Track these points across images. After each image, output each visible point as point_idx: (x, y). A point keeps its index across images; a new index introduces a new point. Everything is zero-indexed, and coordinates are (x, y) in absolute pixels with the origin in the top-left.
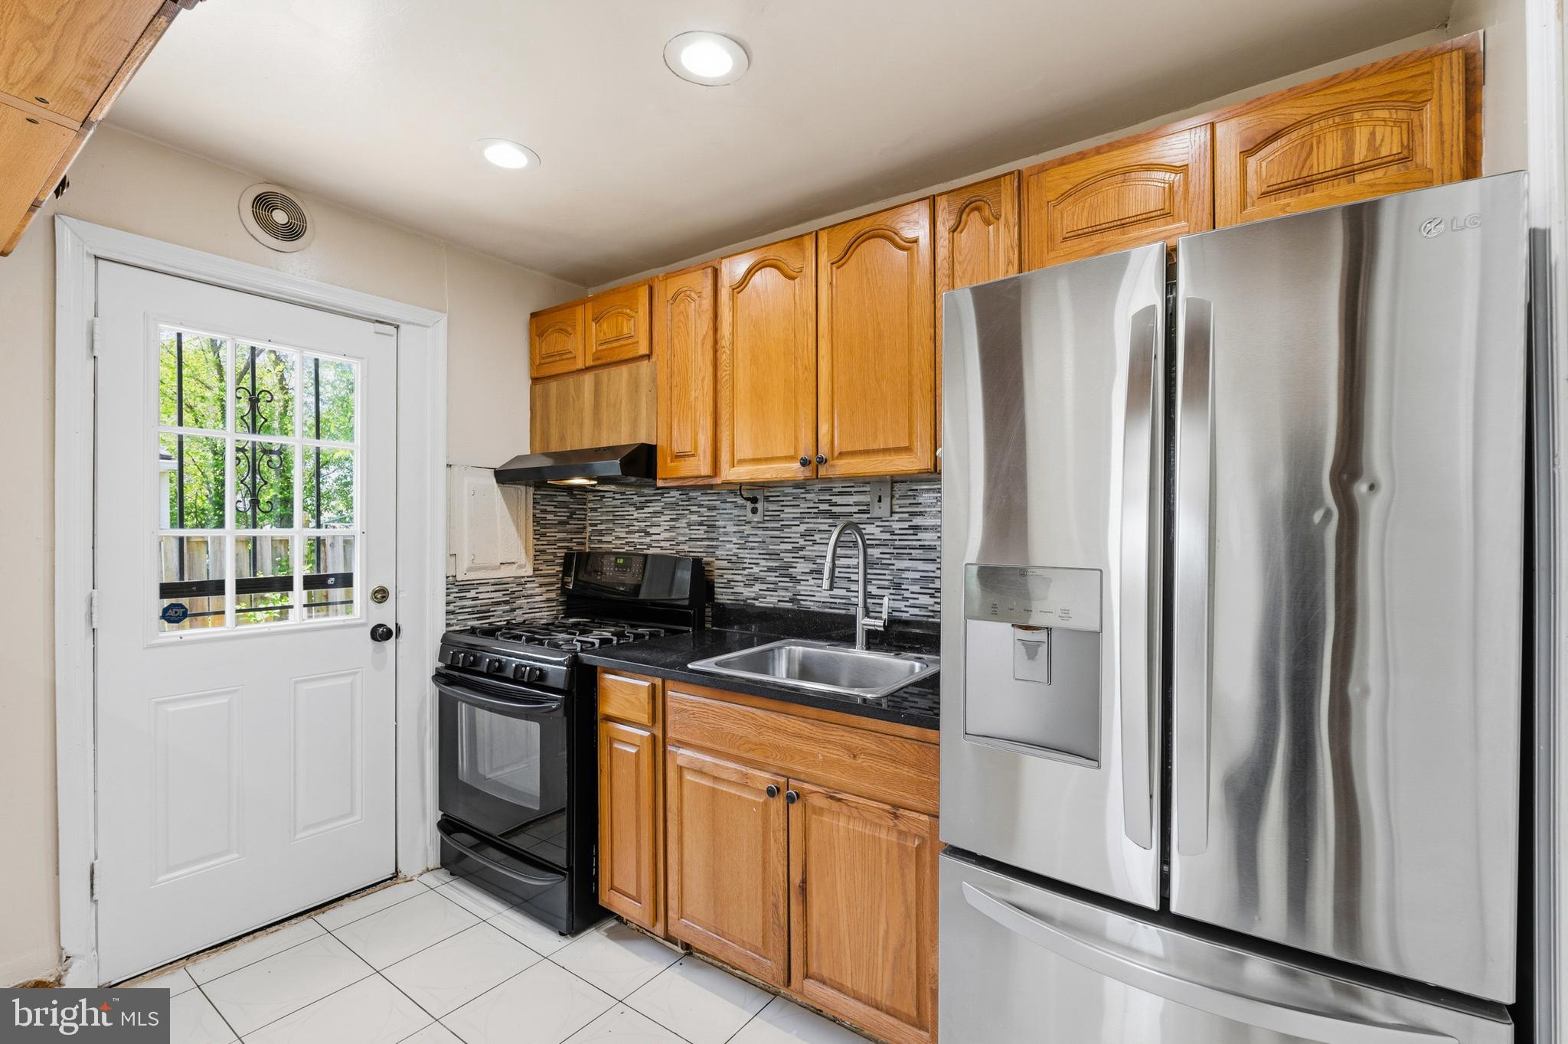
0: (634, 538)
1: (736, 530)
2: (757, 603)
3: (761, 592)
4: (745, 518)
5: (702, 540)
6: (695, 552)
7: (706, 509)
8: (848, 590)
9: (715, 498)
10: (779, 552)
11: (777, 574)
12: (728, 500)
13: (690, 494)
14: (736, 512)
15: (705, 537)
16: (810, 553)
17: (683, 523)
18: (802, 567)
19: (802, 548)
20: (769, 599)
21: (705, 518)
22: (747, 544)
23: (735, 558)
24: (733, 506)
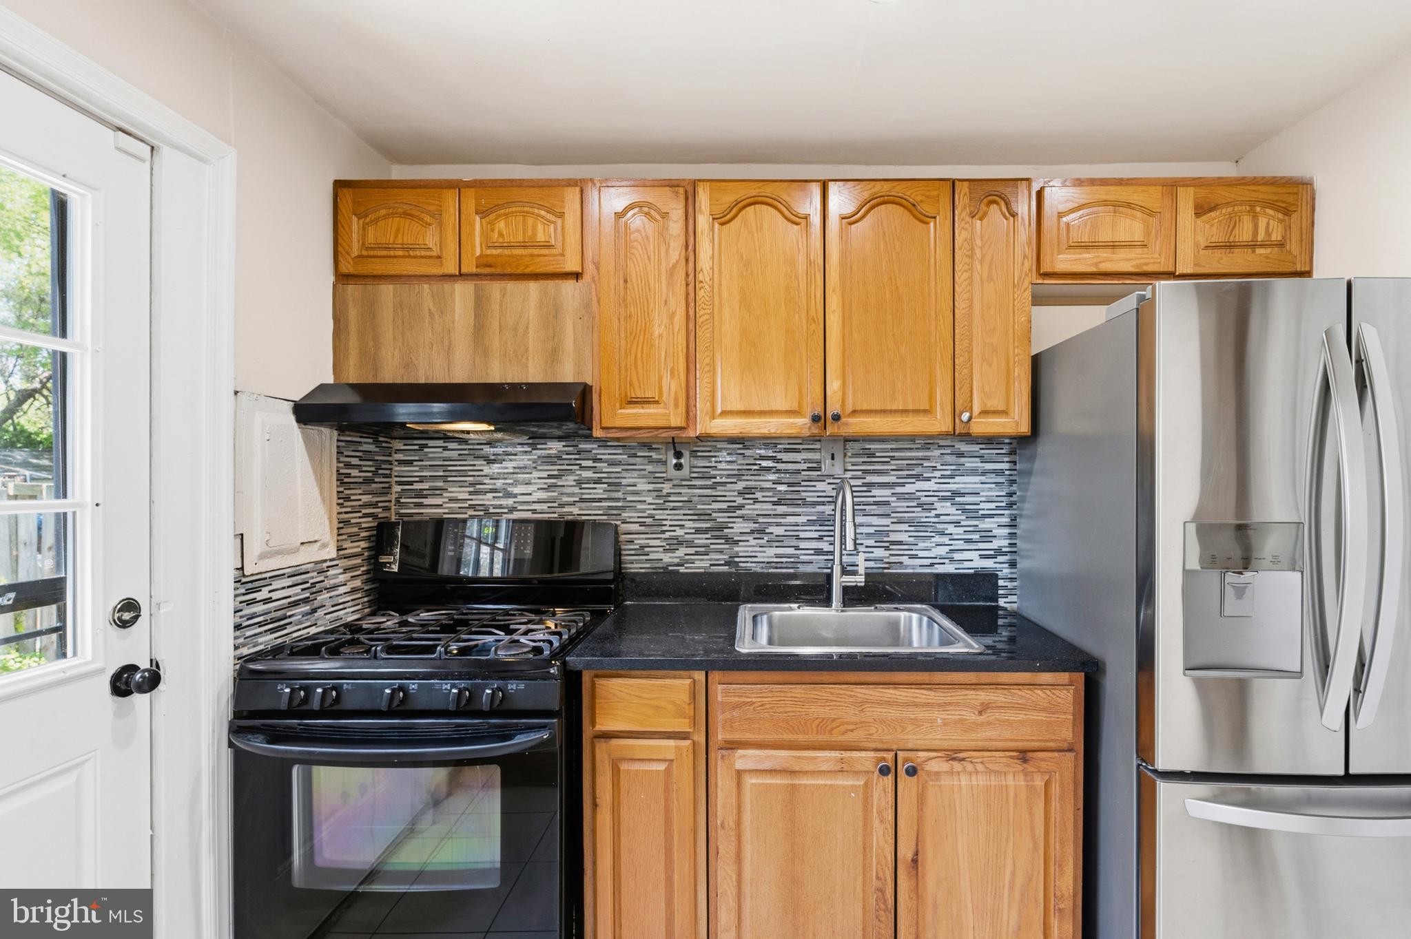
1: (651, 489)
2: (682, 570)
3: (687, 557)
4: (664, 475)
5: (600, 500)
6: (590, 515)
7: (606, 464)
8: (797, 548)
9: (620, 451)
10: (710, 512)
11: (708, 536)
12: (639, 454)
13: (580, 446)
14: (650, 468)
15: (605, 496)
16: (750, 512)
17: (570, 480)
18: (740, 527)
19: (741, 507)
20: (698, 564)
21: (605, 475)
22: (667, 504)
23: (651, 520)
24: (646, 461)
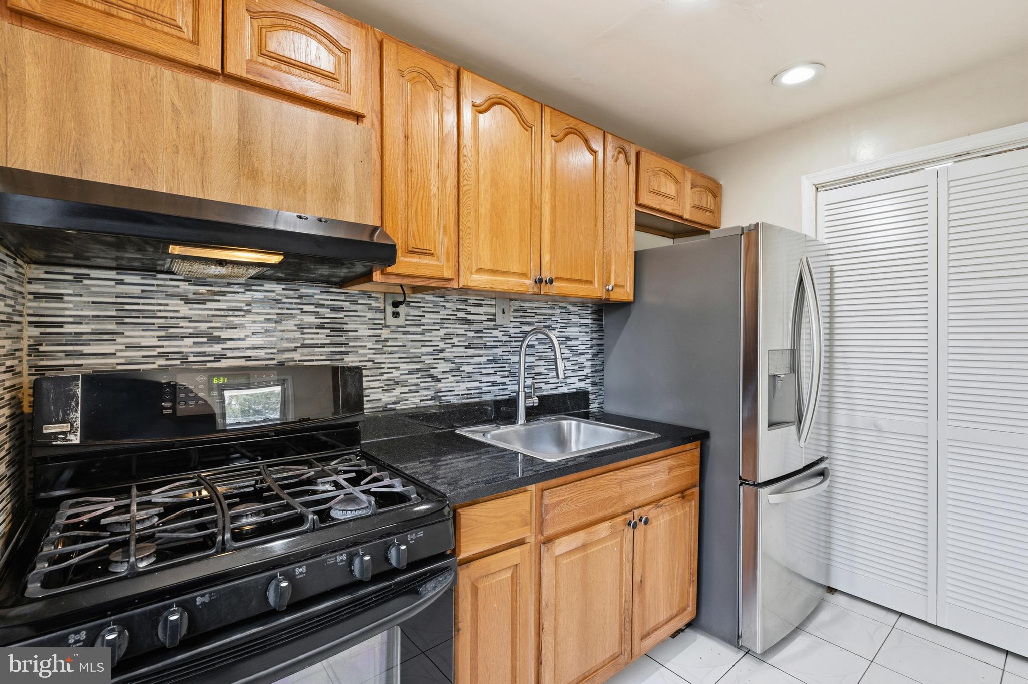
0: (179, 346)
1: (371, 334)
2: (398, 407)
3: (402, 395)
4: (383, 322)
5: (323, 345)
6: (313, 360)
7: (328, 310)
8: (481, 382)
9: (343, 298)
10: (420, 355)
11: (419, 376)
12: (360, 302)
13: (302, 291)
14: (370, 315)
15: (328, 342)
16: (449, 354)
17: (290, 325)
18: (443, 366)
19: (442, 351)
20: (411, 400)
21: (328, 321)
22: (385, 348)
23: (371, 363)
24: (366, 308)
